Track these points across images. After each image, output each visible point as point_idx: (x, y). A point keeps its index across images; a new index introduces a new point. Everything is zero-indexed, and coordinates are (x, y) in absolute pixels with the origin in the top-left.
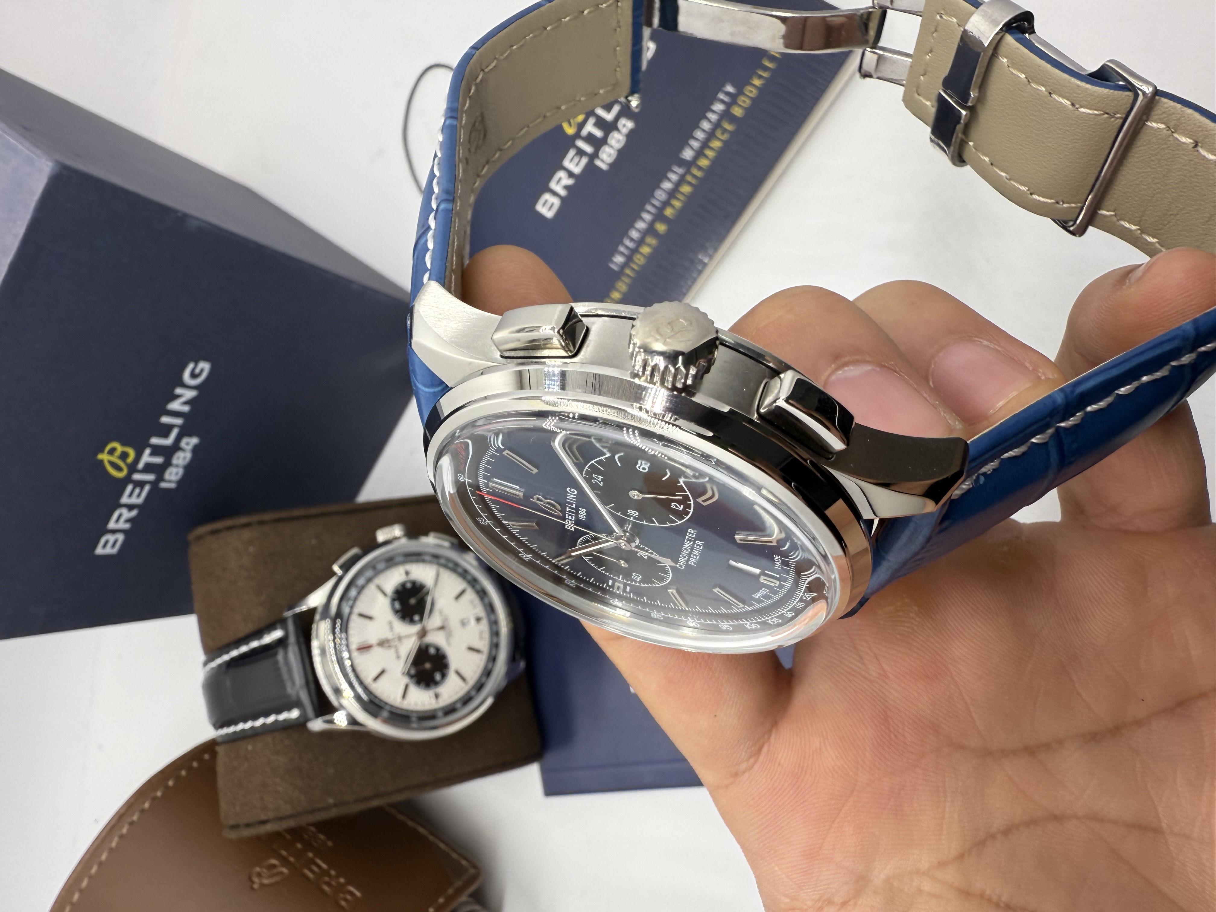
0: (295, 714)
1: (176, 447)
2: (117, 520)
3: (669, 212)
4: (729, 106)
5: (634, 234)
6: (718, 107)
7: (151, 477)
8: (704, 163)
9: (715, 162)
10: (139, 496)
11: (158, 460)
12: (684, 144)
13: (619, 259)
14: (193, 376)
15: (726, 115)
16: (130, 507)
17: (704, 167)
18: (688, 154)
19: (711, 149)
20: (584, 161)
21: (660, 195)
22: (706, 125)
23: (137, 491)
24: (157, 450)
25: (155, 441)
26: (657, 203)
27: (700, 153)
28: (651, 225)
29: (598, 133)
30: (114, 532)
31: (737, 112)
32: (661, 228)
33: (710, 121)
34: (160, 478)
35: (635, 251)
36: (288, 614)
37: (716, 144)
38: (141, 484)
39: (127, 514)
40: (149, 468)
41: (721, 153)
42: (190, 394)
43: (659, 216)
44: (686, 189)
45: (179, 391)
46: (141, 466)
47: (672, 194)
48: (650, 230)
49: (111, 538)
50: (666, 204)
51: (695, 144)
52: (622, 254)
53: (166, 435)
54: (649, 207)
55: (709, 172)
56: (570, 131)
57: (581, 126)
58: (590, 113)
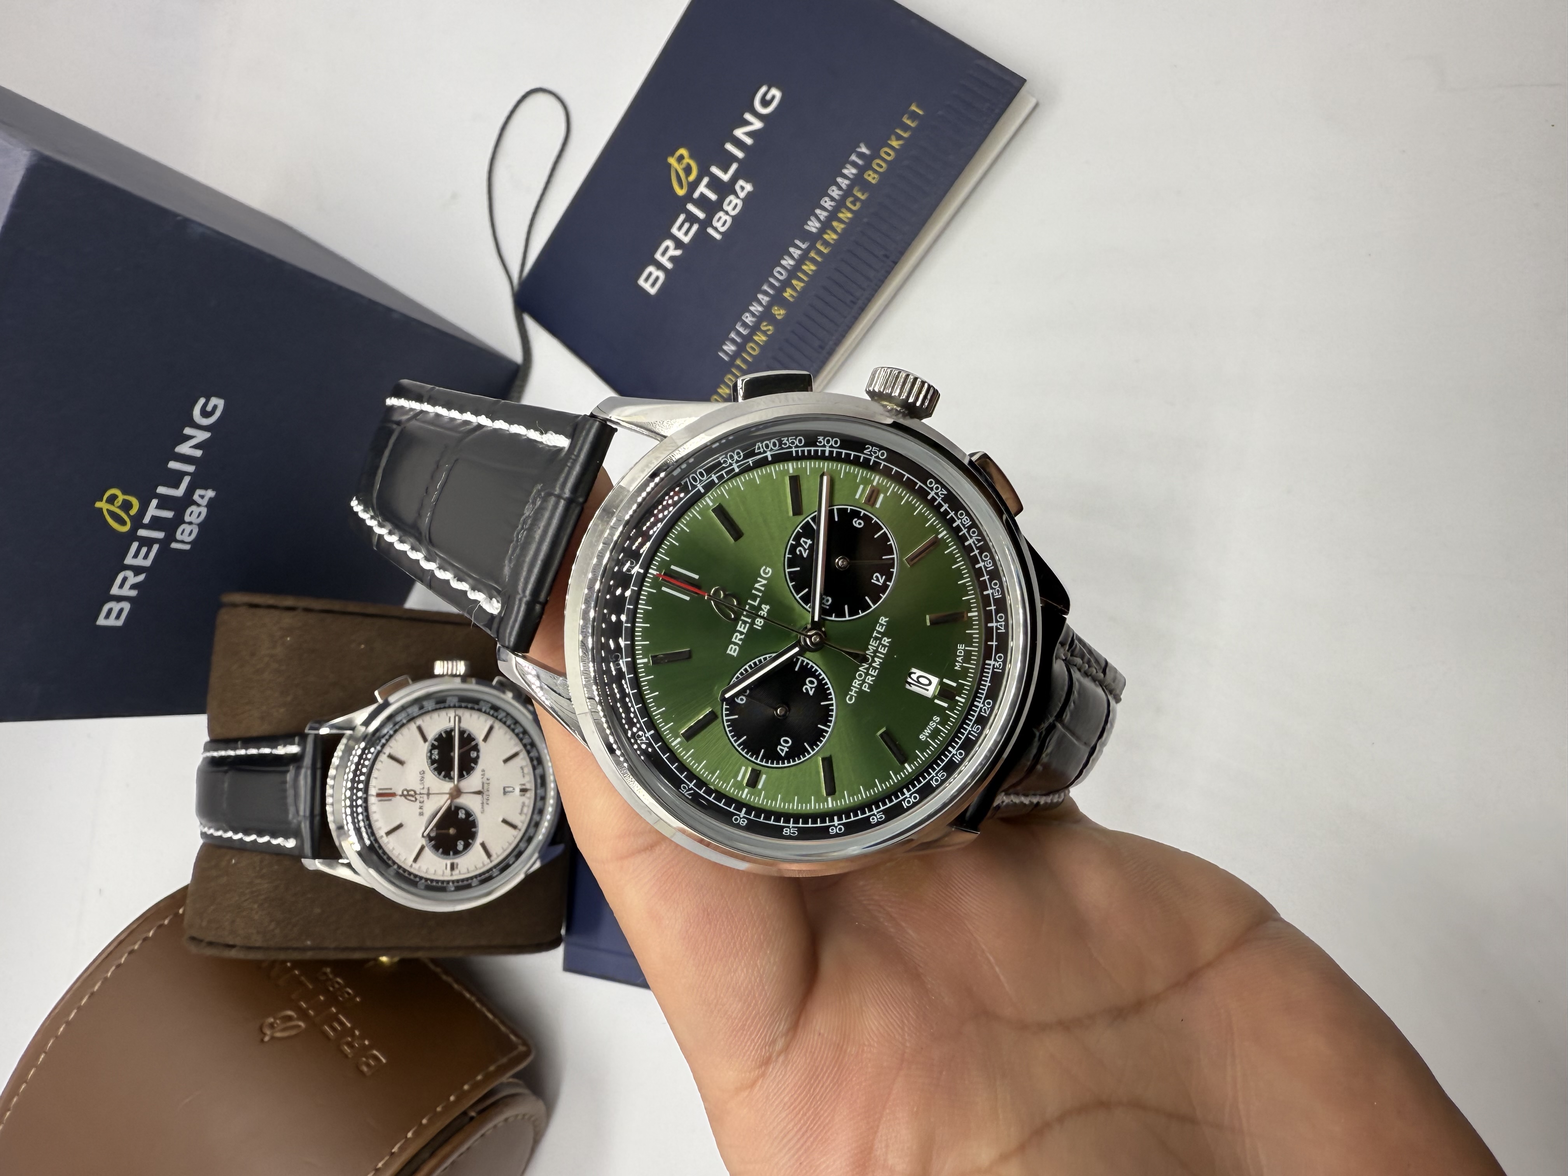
1: (187, 501)
3: (788, 294)
5: (749, 319)
7: (159, 535)
8: (831, 237)
9: (844, 237)
10: (146, 556)
11: (167, 514)
12: (808, 212)
13: (730, 348)
14: (206, 414)
16: (137, 571)
17: (831, 242)
18: (813, 226)
19: (840, 221)
23: (144, 551)
24: (166, 502)
25: (163, 490)
27: (826, 226)
28: (768, 308)
32: (779, 312)
34: (171, 538)
35: (748, 339)
37: (846, 215)
38: (147, 543)
39: (133, 579)
40: (156, 523)
41: (851, 226)
43: (777, 299)
44: (809, 267)
46: (147, 520)
47: (793, 273)
48: (766, 315)
49: (115, 607)
50: (786, 284)
51: (822, 215)
52: (733, 341)
54: (766, 288)
55: (838, 247)
56: (681, 192)
57: (694, 186)
58: (704, 171)
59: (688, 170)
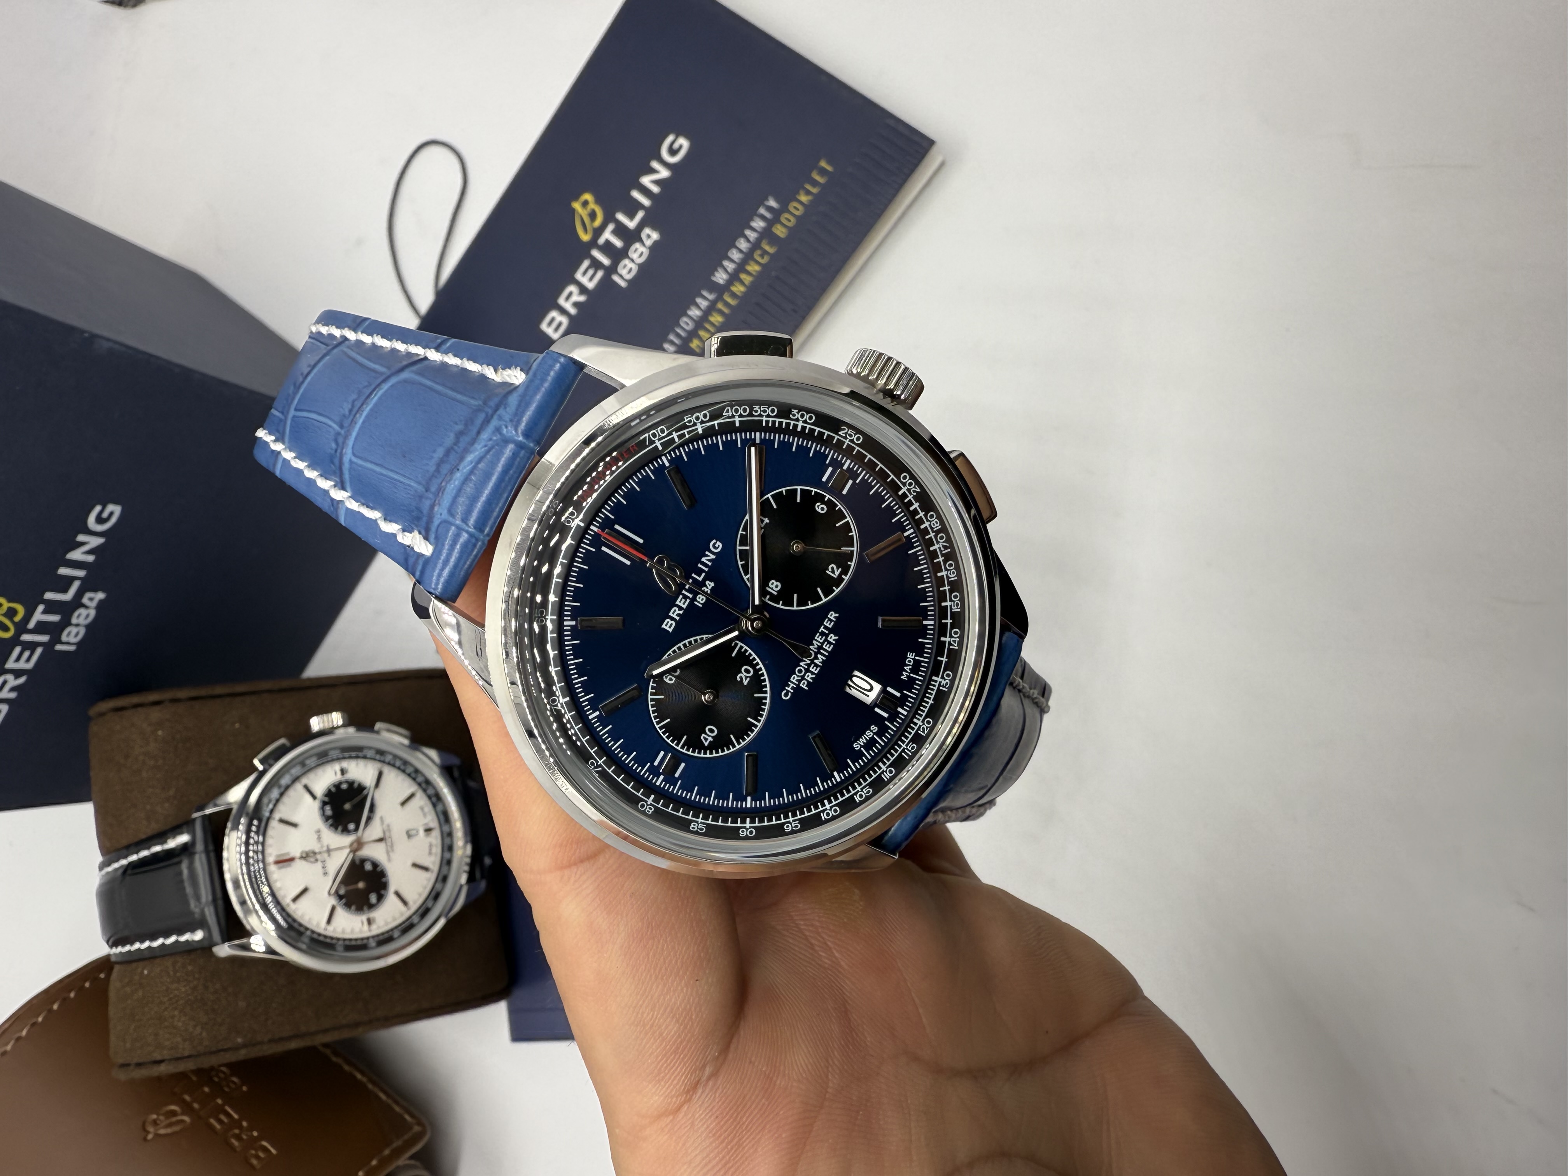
4: (771, 223)
6: (758, 224)
8: (739, 289)
12: (717, 262)
15: (767, 234)
17: (738, 294)
18: (721, 276)
19: (748, 272)
20: (600, 274)
21: (686, 324)
22: (743, 244)
26: (682, 331)
27: (734, 278)
29: (618, 243)
31: (780, 231)
33: (748, 240)
37: (753, 269)
41: (759, 280)
51: (730, 265)
56: (585, 237)
57: (598, 232)
58: (609, 218)
59: (593, 215)
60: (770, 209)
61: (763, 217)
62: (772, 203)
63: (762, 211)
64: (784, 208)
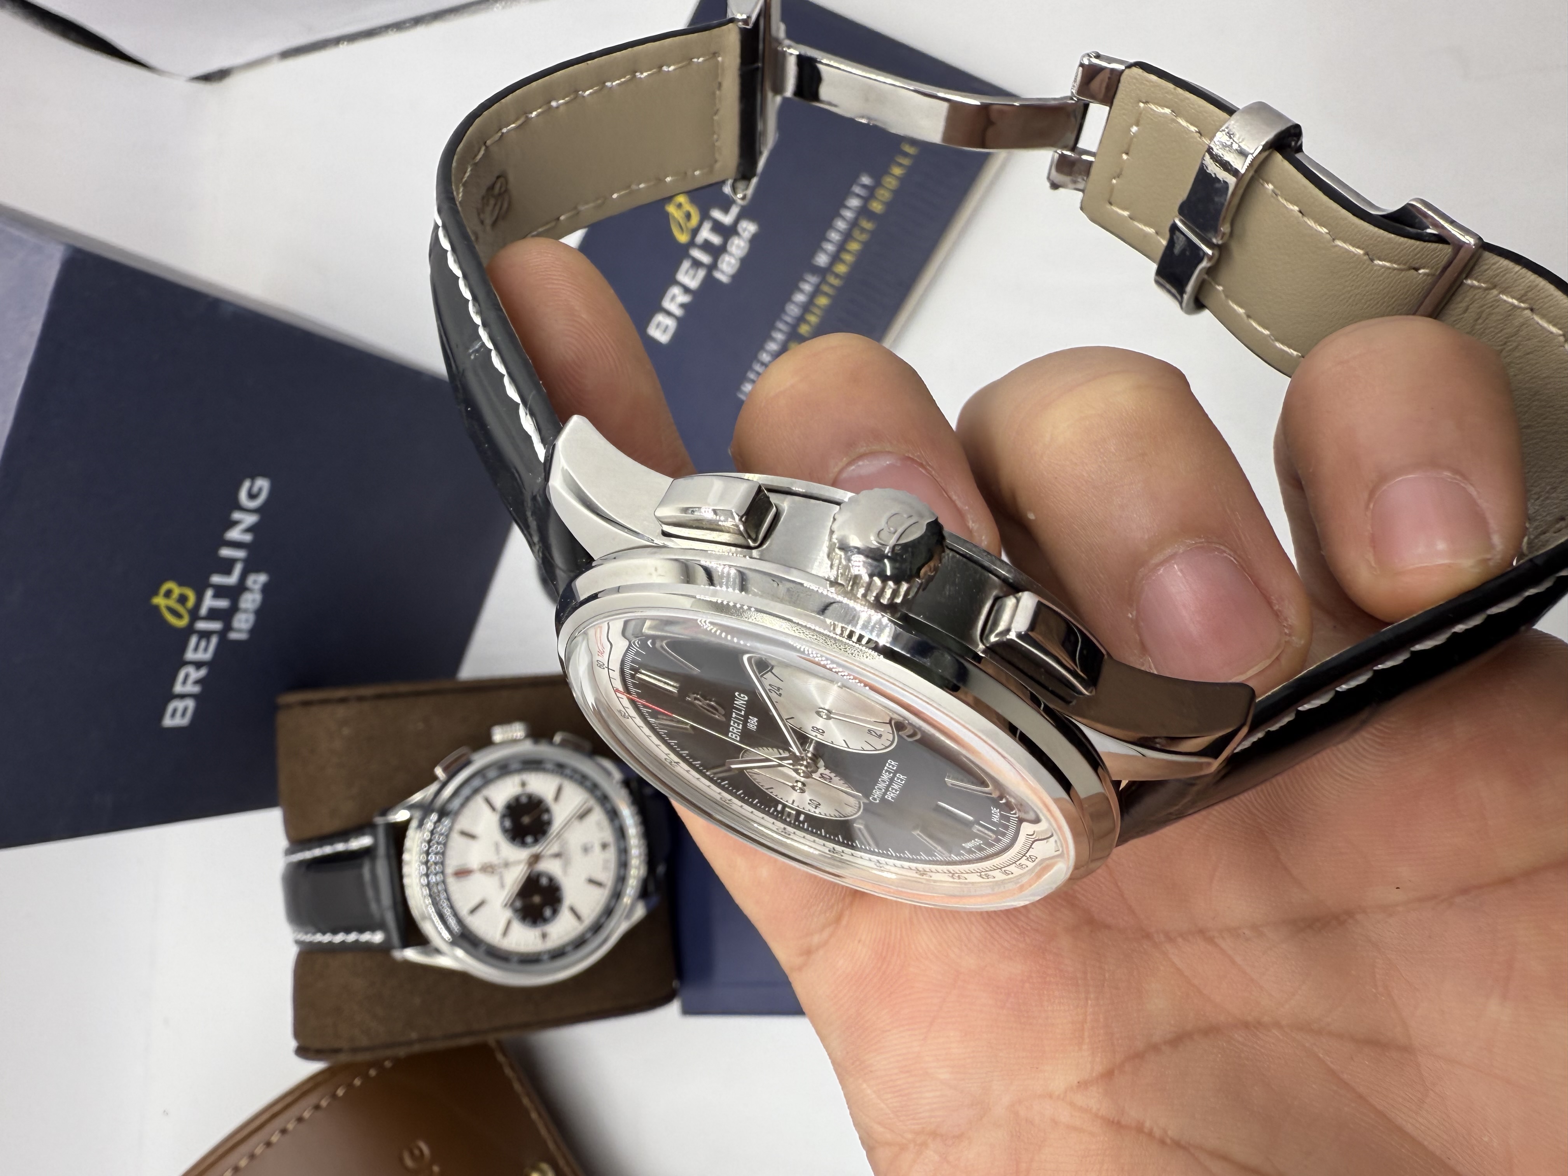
0: (378, 937)
1: (241, 588)
2: (185, 682)
3: (804, 330)
4: (866, 200)
5: (765, 357)
6: (854, 203)
7: (216, 626)
8: (841, 269)
9: (855, 267)
10: (206, 649)
11: (223, 604)
12: (816, 247)
14: (252, 496)
15: (863, 211)
16: (198, 665)
17: (841, 274)
18: (822, 260)
19: (849, 252)
21: (793, 310)
22: (841, 225)
23: (203, 644)
24: (221, 592)
25: (216, 579)
26: (788, 319)
27: (836, 258)
30: (182, 696)
31: (876, 207)
33: (845, 220)
34: (228, 628)
36: (379, 820)
37: (854, 246)
38: (206, 635)
39: (195, 674)
40: (213, 614)
41: (861, 256)
42: (250, 520)
43: (793, 335)
44: (823, 301)
45: (237, 515)
46: (203, 611)
47: (807, 308)
49: (179, 705)
50: (801, 319)
51: (830, 247)
53: (228, 572)
54: (780, 325)
55: (848, 279)
56: (682, 238)
57: (695, 232)
58: (705, 216)
59: (688, 216)
60: (864, 186)
61: (858, 196)
62: (866, 180)
63: (857, 189)
64: (878, 183)
